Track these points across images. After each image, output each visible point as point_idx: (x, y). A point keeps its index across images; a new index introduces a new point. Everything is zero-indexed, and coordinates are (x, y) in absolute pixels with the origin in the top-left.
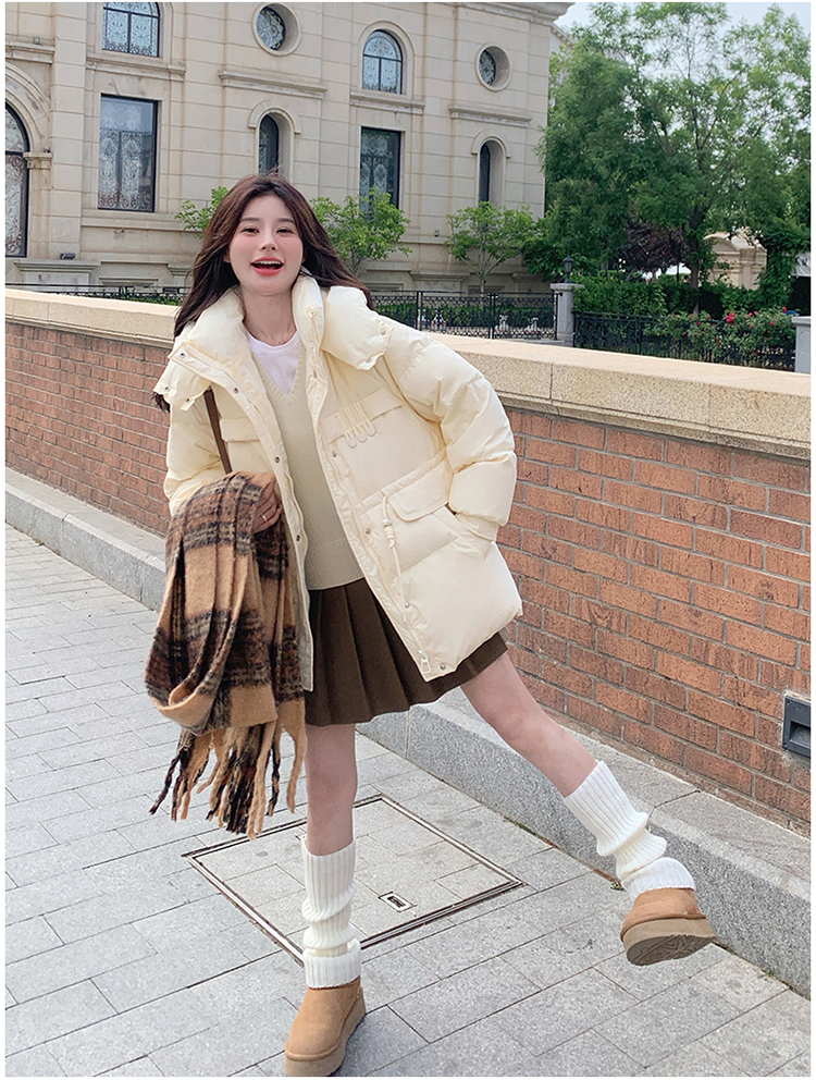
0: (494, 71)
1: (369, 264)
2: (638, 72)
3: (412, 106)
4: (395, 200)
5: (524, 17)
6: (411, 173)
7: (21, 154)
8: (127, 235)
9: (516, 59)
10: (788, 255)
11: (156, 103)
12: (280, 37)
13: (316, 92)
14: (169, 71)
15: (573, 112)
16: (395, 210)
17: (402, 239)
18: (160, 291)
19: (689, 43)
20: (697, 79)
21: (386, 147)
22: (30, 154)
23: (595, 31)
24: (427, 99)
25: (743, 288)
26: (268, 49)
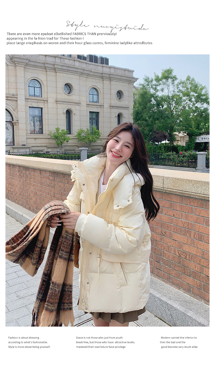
0: (120, 96)
1: (93, 144)
2: (156, 94)
3: (101, 106)
4: (98, 129)
5: (127, 82)
6: (101, 122)
7: (11, 122)
8: (37, 139)
9: (125, 93)
10: (194, 137)
11: (42, 108)
12: (69, 91)
13: (78, 104)
14: (44, 101)
15: (140, 104)
16: (98, 131)
17: (100, 138)
18: (45, 152)
19: (168, 86)
20: (170, 95)
21: (95, 116)
22: (13, 122)
23: (145, 85)
24: (104, 104)
25: (183, 145)
26: (67, 94)
